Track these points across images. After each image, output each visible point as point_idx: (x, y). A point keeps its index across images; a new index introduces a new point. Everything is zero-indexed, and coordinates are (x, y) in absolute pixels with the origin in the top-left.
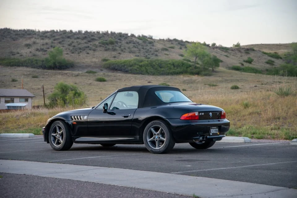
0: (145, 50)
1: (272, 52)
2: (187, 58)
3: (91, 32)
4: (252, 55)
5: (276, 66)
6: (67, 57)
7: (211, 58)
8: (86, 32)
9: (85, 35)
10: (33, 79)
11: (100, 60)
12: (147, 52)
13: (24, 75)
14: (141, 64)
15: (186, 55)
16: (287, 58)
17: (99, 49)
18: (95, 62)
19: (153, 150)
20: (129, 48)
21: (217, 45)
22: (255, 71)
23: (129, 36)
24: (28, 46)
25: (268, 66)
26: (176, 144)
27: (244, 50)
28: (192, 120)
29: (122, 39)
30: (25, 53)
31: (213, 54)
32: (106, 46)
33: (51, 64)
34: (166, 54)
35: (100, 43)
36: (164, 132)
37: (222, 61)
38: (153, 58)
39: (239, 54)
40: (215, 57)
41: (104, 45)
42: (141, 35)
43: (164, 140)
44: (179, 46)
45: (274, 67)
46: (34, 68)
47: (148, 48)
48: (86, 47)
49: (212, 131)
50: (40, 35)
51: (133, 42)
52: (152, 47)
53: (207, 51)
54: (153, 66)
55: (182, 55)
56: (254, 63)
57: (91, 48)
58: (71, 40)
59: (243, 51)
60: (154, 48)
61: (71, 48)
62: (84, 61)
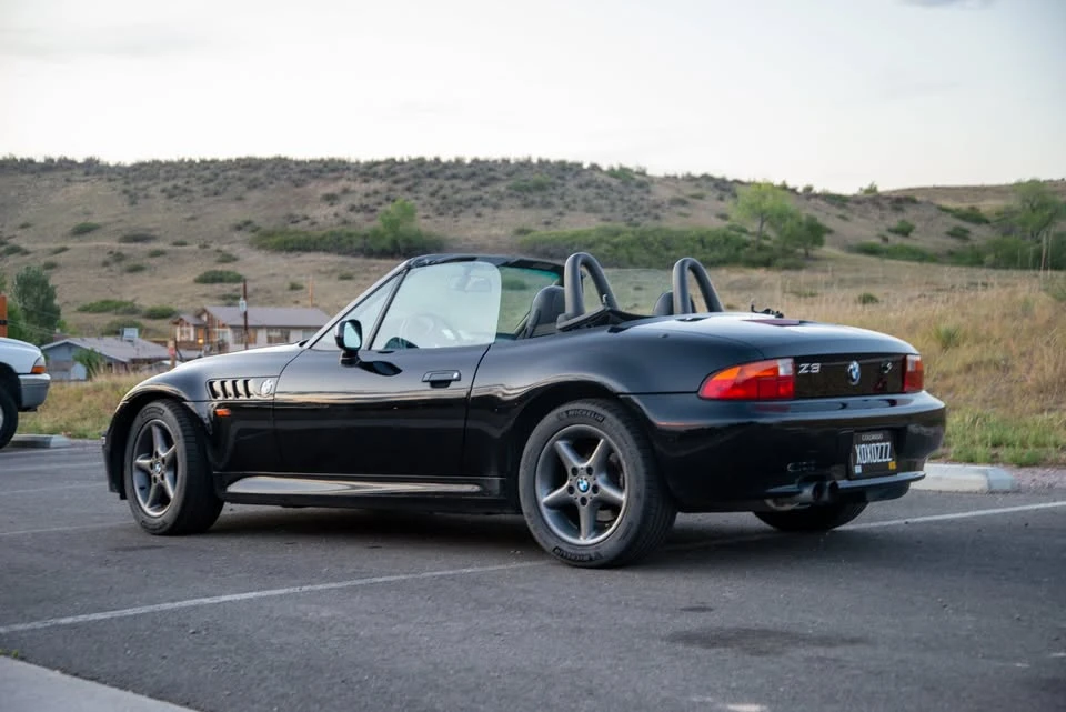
0: (626, 206)
1: (964, 206)
2: (738, 224)
3: (486, 162)
4: (910, 215)
5: (976, 244)
6: (425, 224)
7: (800, 224)
8: (476, 161)
9: (473, 169)
10: (341, 282)
11: (511, 230)
12: (631, 209)
13: (319, 272)
14: (616, 240)
15: (734, 216)
16: (1004, 221)
17: (506, 203)
18: (497, 238)
19: (564, 547)
20: (585, 199)
21: (817, 189)
22: (920, 256)
23: (585, 170)
24: (330, 199)
25: (953, 243)
26: (679, 514)
27: (889, 201)
28: (758, 399)
29: (568, 177)
30: (324, 215)
31: (806, 211)
32: (526, 194)
33: (385, 243)
34: (681, 214)
35: (509, 188)
36: (619, 462)
37: (830, 232)
38: (649, 224)
39: (875, 213)
40: (814, 219)
41: (519, 194)
42: (616, 167)
43: (621, 502)
44: (718, 193)
45: (968, 244)
46: (345, 254)
47: (635, 198)
48: (475, 200)
49: (864, 453)
50: (362, 170)
51: (595, 184)
52: (646, 196)
53: (790, 204)
54: (647, 246)
55: (724, 217)
56: (917, 236)
57: (487, 200)
58: (436, 183)
59: (885, 203)
60: (652, 198)
61: (437, 202)
62: (469, 235)
